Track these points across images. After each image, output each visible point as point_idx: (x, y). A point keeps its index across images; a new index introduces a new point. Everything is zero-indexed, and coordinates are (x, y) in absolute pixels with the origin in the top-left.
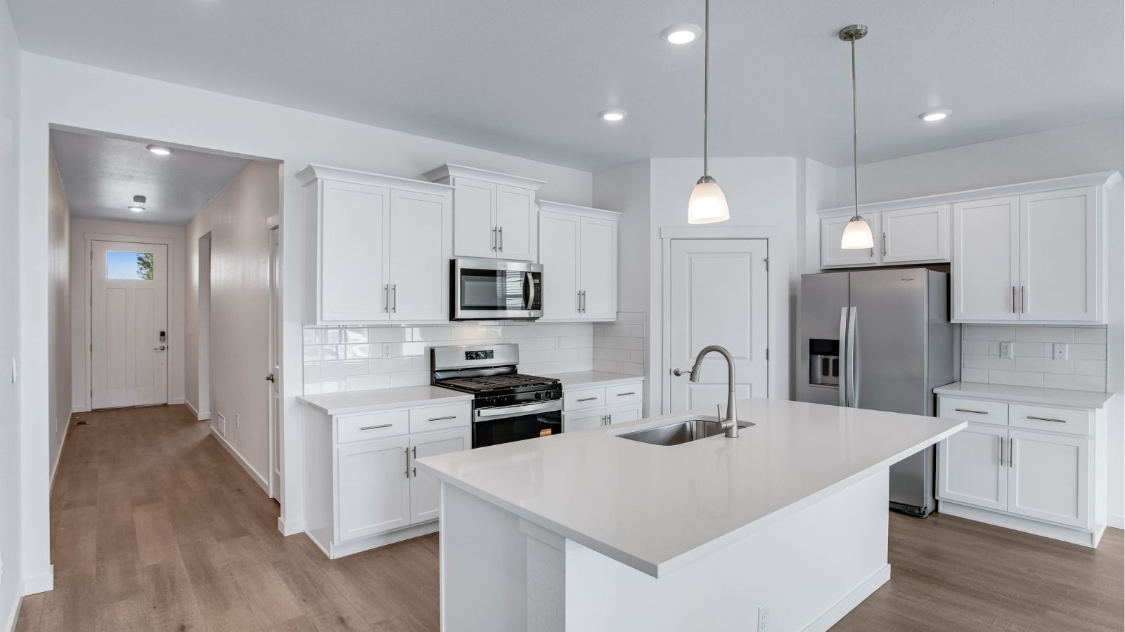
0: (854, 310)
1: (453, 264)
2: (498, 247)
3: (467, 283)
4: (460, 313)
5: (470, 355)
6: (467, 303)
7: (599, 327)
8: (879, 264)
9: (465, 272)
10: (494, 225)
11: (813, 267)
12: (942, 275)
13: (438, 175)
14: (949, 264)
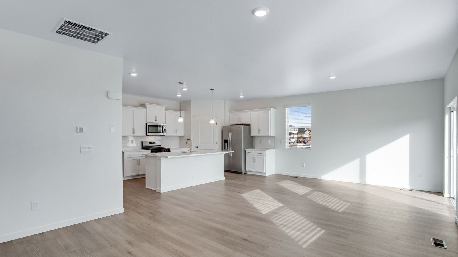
0: (231, 133)
1: (146, 124)
2: (156, 120)
3: (150, 128)
4: (148, 134)
5: (150, 143)
6: (150, 132)
7: (181, 137)
8: (240, 124)
9: (149, 126)
10: (155, 115)
11: (227, 124)
12: (249, 126)
13: (143, 105)
14: (250, 124)
